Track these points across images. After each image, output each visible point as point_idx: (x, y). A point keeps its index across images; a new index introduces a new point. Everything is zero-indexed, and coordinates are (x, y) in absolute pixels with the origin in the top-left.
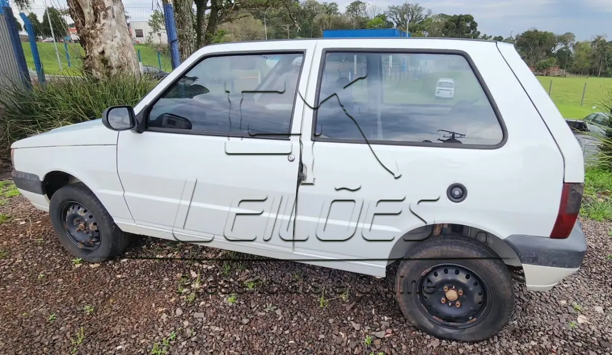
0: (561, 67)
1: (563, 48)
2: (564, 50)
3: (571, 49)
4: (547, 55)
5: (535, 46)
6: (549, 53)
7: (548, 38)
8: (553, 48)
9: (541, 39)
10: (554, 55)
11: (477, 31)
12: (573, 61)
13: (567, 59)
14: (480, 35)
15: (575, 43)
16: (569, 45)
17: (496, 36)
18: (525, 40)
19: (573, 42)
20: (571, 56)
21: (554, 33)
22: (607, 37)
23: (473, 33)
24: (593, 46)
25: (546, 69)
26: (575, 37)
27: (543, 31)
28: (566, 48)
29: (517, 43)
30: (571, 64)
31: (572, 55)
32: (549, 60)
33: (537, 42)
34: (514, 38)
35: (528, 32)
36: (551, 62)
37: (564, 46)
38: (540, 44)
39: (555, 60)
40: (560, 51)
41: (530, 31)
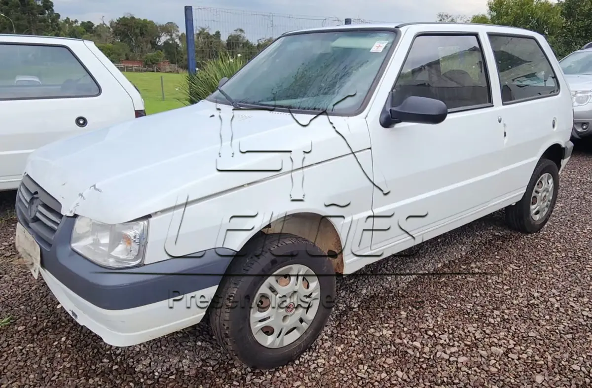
0: (172, 62)
1: (169, 39)
2: (171, 42)
3: (177, 41)
4: (153, 48)
5: (136, 35)
6: (154, 45)
7: (149, 28)
8: (158, 39)
9: (141, 28)
10: (160, 48)
11: (55, 12)
12: (182, 54)
13: (176, 53)
14: (61, 18)
15: (180, 34)
16: (174, 36)
17: (83, 21)
18: (122, 28)
19: (177, 33)
20: (179, 49)
21: (155, 22)
22: (210, 29)
23: (49, 14)
24: (199, 39)
25: (156, 64)
26: (178, 27)
27: (142, 19)
28: (172, 39)
29: (114, 32)
30: (181, 59)
31: (181, 48)
32: (155, 53)
33: (138, 31)
34: (108, 25)
35: (124, 19)
36: (158, 55)
37: (168, 37)
38: (142, 34)
39: (163, 54)
40: (166, 43)
41: (126, 17)
